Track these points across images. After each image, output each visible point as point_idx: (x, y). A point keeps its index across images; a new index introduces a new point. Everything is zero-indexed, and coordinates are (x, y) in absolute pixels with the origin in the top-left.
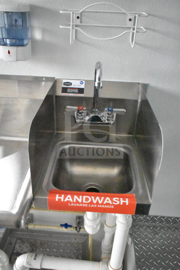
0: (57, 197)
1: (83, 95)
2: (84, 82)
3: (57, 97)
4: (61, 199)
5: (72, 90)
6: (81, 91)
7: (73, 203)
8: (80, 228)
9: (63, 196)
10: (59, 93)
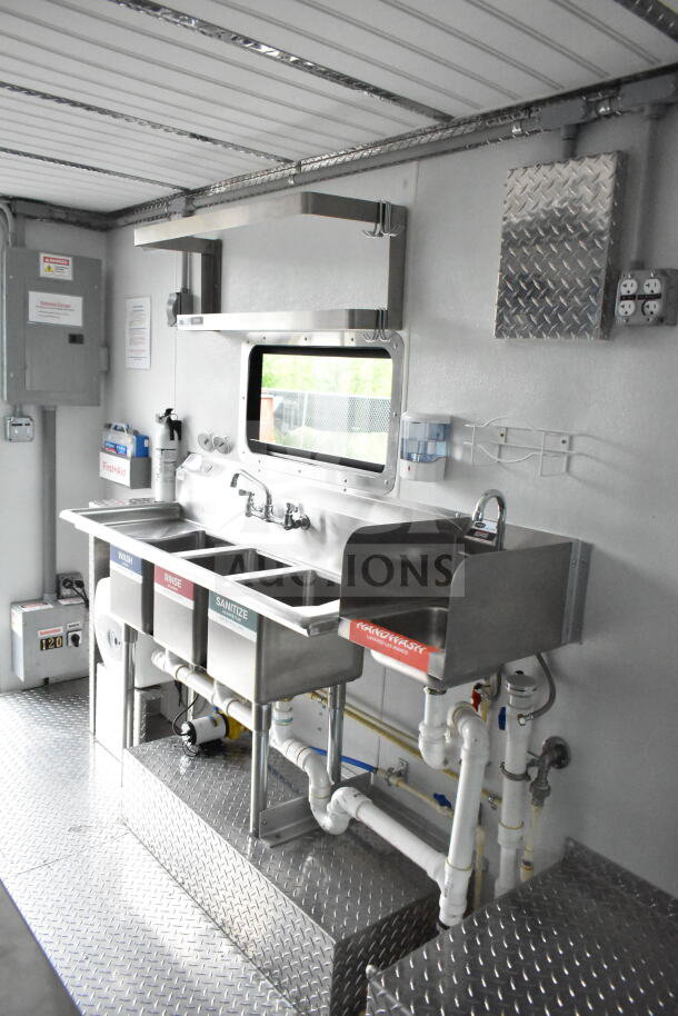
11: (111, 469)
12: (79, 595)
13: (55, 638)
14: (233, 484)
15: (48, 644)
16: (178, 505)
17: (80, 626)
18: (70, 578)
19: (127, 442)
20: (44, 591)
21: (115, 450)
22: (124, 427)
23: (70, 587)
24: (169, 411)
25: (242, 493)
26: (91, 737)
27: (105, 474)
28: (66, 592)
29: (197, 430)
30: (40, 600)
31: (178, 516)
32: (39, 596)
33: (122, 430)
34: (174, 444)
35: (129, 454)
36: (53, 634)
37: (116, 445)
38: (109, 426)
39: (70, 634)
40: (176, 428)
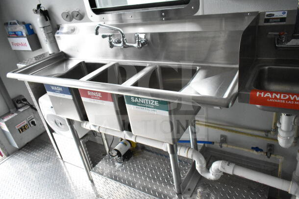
0: (258, 94)
1: (285, 23)
2: (286, 12)
3: (259, 27)
4: (261, 95)
5: (274, 20)
6: (283, 20)
7: (272, 98)
8: (271, 154)
9: (263, 93)
10: (262, 23)
11: (18, 45)
12: (26, 104)
13: (24, 126)
14: (97, 33)
15: (22, 129)
16: (62, 52)
17: (33, 117)
18: (18, 99)
19: (21, 29)
20: (9, 109)
21: (16, 35)
22: (15, 21)
23: (21, 103)
24: (39, 6)
25: (104, 37)
26: (61, 161)
27: (15, 48)
28: (19, 105)
29: (59, 11)
30: (9, 113)
31: (64, 57)
32: (8, 111)
33: (15, 24)
34: (48, 23)
35: (24, 34)
36: (22, 125)
37: (15, 32)
38: (6, 24)
39: (30, 122)
40: (46, 15)
